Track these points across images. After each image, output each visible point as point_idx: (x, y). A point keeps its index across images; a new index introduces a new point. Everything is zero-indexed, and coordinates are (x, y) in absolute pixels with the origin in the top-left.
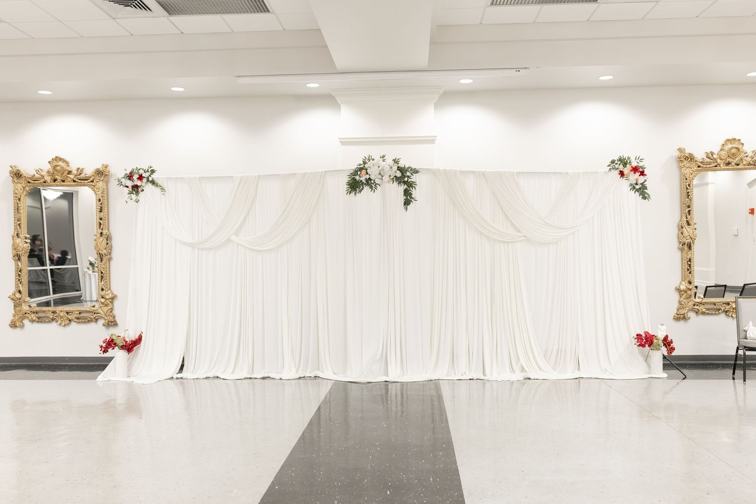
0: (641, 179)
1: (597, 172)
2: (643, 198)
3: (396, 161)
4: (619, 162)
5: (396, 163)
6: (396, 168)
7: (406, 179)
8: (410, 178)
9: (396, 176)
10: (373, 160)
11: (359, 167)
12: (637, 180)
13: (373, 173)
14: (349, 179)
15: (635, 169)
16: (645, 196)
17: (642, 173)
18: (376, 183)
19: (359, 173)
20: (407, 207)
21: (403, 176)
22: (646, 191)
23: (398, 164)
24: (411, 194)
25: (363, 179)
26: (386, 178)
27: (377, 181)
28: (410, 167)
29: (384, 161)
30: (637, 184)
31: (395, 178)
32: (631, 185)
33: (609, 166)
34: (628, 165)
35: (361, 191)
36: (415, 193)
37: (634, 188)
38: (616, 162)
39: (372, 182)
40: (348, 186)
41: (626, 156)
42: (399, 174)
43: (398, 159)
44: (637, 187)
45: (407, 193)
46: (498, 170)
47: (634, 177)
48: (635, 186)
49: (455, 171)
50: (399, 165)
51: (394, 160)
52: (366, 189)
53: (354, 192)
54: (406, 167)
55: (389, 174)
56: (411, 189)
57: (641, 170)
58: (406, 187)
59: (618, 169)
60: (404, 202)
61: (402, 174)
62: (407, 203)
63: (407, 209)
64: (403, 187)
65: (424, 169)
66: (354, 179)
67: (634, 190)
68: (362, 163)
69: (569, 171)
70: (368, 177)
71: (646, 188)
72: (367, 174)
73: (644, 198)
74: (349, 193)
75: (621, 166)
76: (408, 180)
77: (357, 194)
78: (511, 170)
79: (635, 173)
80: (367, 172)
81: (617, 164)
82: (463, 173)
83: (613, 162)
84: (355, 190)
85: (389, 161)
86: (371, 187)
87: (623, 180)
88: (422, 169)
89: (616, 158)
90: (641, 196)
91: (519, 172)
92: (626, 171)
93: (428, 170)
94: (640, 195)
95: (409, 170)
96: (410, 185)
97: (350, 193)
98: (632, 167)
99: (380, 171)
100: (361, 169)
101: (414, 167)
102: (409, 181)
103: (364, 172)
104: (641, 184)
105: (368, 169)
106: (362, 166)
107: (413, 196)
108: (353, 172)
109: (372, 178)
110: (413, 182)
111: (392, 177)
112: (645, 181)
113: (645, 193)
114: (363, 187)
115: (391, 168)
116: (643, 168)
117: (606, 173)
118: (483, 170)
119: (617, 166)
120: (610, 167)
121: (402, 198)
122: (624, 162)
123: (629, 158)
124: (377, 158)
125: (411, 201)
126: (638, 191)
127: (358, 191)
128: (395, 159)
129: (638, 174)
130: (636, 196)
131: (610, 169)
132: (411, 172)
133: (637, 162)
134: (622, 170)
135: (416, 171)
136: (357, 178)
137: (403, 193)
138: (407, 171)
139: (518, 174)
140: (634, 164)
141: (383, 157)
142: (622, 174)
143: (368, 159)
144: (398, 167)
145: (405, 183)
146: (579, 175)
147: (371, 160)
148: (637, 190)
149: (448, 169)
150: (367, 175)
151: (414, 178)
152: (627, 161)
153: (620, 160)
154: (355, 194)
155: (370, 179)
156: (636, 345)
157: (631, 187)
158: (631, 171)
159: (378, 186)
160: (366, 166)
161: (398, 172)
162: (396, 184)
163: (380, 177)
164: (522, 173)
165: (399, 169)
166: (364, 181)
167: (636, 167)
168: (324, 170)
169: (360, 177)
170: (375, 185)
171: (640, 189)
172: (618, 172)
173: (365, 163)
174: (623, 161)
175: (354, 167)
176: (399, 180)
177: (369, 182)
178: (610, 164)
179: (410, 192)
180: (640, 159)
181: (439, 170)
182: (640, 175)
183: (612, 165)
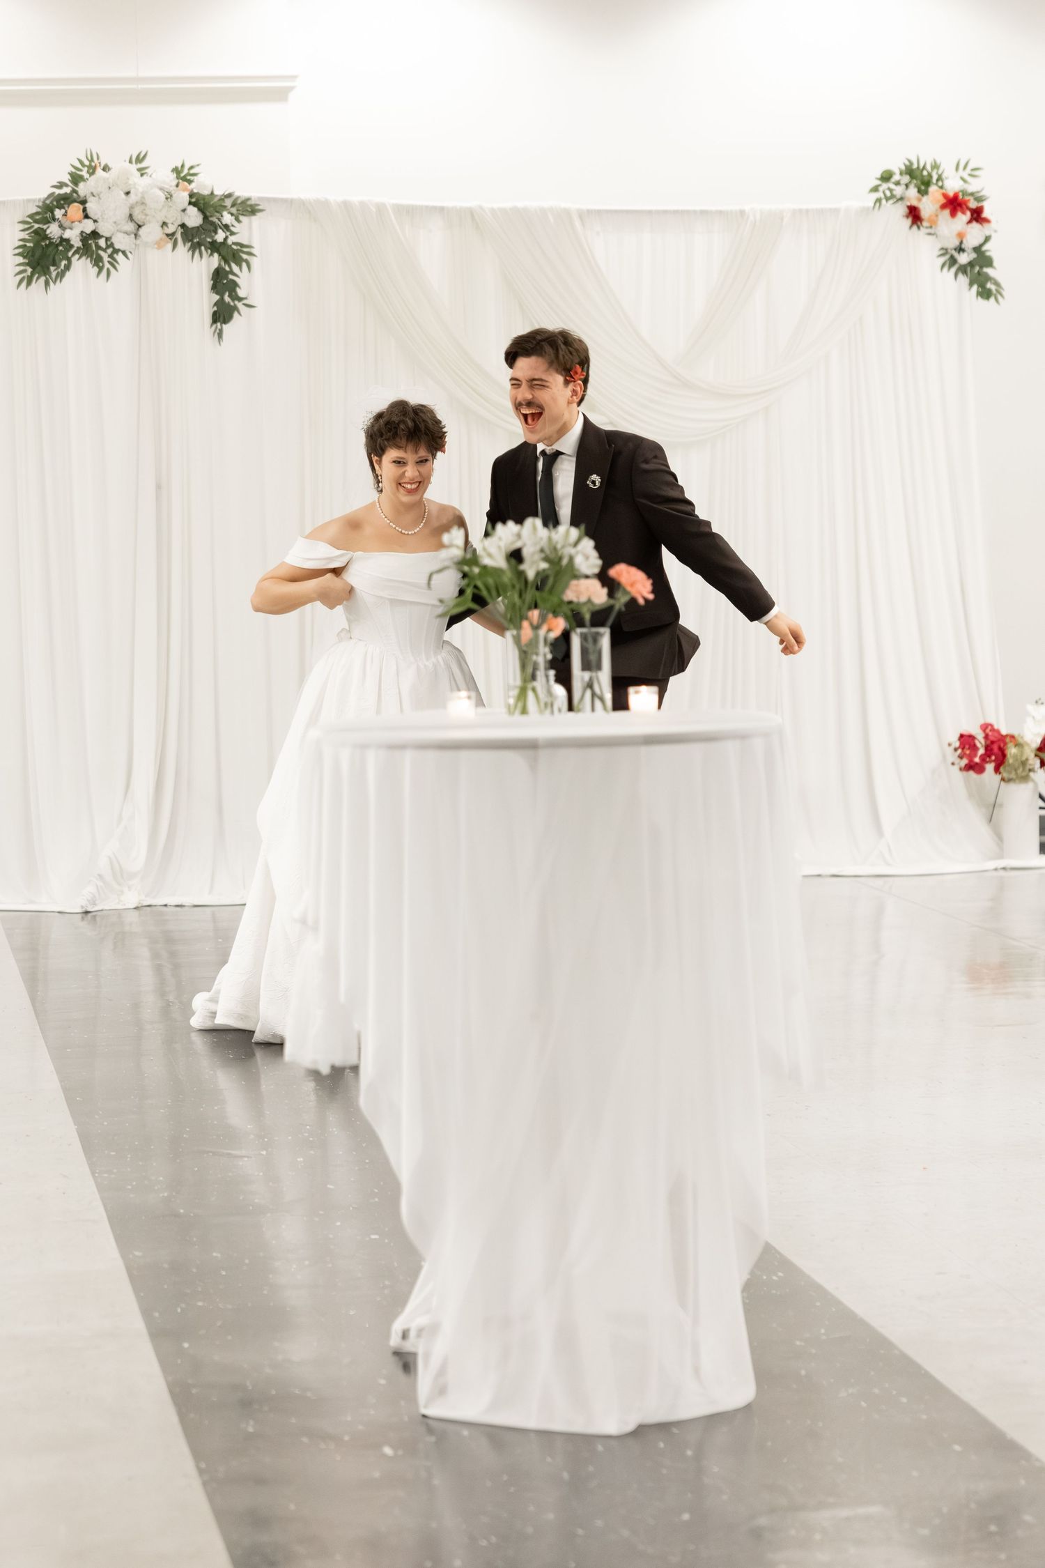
0: (974, 235)
1: (836, 211)
2: (980, 294)
3: (183, 175)
4: (906, 179)
5: (184, 179)
6: (184, 197)
7: (220, 236)
8: (232, 233)
9: (183, 226)
10: (104, 169)
11: (58, 191)
12: (961, 236)
13: (108, 213)
14: (25, 235)
15: (954, 204)
16: (985, 288)
17: (977, 216)
18: (117, 246)
19: (58, 213)
20: (221, 331)
21: (209, 225)
22: (986, 270)
23: (190, 182)
24: (235, 284)
25: (73, 235)
26: (152, 232)
27: (120, 241)
28: (229, 195)
29: (142, 172)
30: (960, 249)
31: (180, 230)
32: (945, 251)
33: (875, 189)
34: (933, 189)
35: (61, 275)
36: (247, 281)
37: (953, 261)
38: (896, 177)
39: (102, 243)
40: (21, 260)
41: (926, 159)
42: (194, 218)
43: (192, 168)
44: (963, 259)
45: (222, 282)
46: (520, 205)
47: (954, 227)
48: (956, 254)
49: (381, 208)
50: (194, 187)
51: (176, 171)
52: (81, 267)
53: (43, 279)
54: (218, 192)
55: (161, 219)
56: (235, 268)
57: (973, 204)
58: (215, 261)
59: (902, 199)
60: (215, 314)
61: (205, 218)
62: (222, 315)
63: (220, 335)
64: (208, 262)
65: (275, 200)
66: (40, 235)
67: (954, 269)
68: (66, 179)
69: (747, 208)
70: (88, 227)
71: (988, 262)
72: (87, 217)
73: (985, 294)
74: (25, 282)
75: (913, 192)
76: (226, 239)
77: (51, 283)
78: (563, 205)
79: (953, 214)
80: (84, 210)
81: (898, 183)
82: (409, 212)
83: (886, 177)
84: (46, 272)
85: (161, 174)
86: (97, 262)
87: (919, 235)
88: (269, 200)
89: (896, 166)
90: (975, 287)
91: (589, 212)
92: (928, 206)
93: (289, 203)
94: (971, 284)
95: (228, 202)
96: (232, 255)
97: (30, 280)
98: (945, 196)
99: (131, 208)
100: (64, 201)
101: (241, 192)
102: (230, 241)
103: (74, 210)
104: (977, 250)
105: (90, 199)
106: (67, 190)
107: (241, 293)
108: (35, 210)
109: (104, 230)
110: (242, 245)
111: (171, 229)
112: (987, 239)
113: (988, 278)
114: (69, 260)
115: (169, 197)
116: (979, 199)
117: (864, 211)
118: (472, 204)
119: (899, 191)
120: (878, 195)
121: (206, 301)
122: (920, 178)
123: (935, 166)
124: (119, 164)
125: (235, 308)
126: (965, 272)
127: (54, 274)
128: (180, 166)
129: (963, 218)
130: (958, 288)
131: (879, 200)
132: (234, 210)
133: (962, 179)
134: (915, 203)
135: (248, 208)
136: (53, 230)
137: (207, 283)
138: (220, 208)
139: (585, 215)
140: (953, 185)
141: (140, 159)
142: (914, 215)
143: (90, 167)
144: (191, 196)
145: (215, 247)
146: (782, 219)
147: (99, 171)
148: (963, 269)
149: (355, 198)
150: (86, 220)
151: (245, 231)
152: (930, 175)
153: (910, 171)
154: (47, 284)
155: (95, 235)
156: (956, 768)
157: (942, 259)
158: (943, 207)
159: (120, 257)
160: (82, 189)
161: (193, 211)
162: (183, 249)
163: (131, 227)
164: (599, 212)
165: (197, 201)
166: (77, 243)
167: (956, 196)
169: (61, 226)
170: (111, 256)
171: (971, 264)
172: (901, 209)
173: (76, 179)
174: (918, 173)
175: (42, 191)
176: (196, 238)
177: (91, 244)
178: (880, 185)
179: (231, 277)
180: (970, 166)
181: (325, 204)
182: (970, 222)
183: (885, 186)
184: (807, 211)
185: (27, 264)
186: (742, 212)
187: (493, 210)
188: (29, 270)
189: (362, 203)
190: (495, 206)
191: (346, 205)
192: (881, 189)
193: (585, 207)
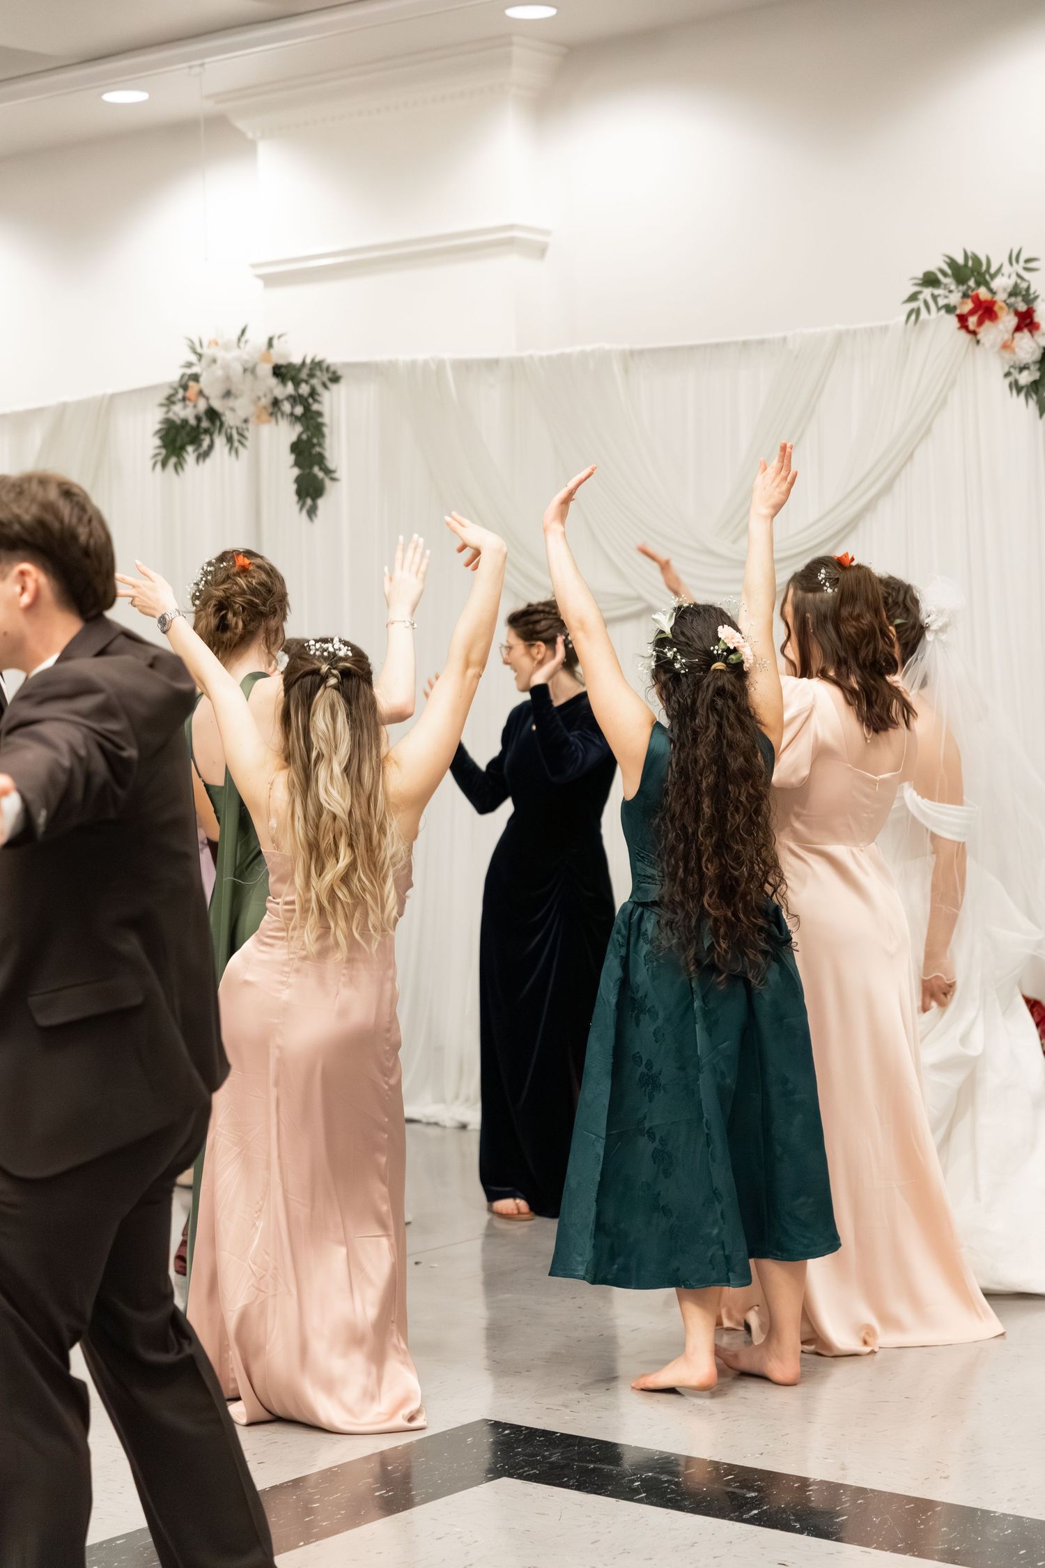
0: (1025, 347)
3: (268, 345)
4: (949, 280)
6: (268, 369)
8: (319, 402)
12: (1008, 350)
17: (1029, 321)
18: (230, 423)
20: (312, 508)
24: (322, 456)
29: (243, 344)
30: (1021, 367)
38: (939, 279)
40: (159, 443)
45: (305, 452)
49: (441, 364)
51: (265, 343)
53: (175, 461)
54: (308, 361)
56: (321, 440)
57: (1022, 307)
58: (298, 430)
59: (951, 307)
60: (301, 489)
62: (309, 490)
63: (310, 513)
68: (190, 357)
70: (205, 404)
72: (203, 394)
74: (159, 466)
80: (201, 388)
81: (943, 288)
82: (465, 367)
84: (181, 453)
85: (256, 344)
87: (983, 351)
88: (350, 365)
91: (632, 353)
93: (366, 366)
95: (316, 370)
97: (164, 464)
98: (974, 299)
102: (312, 411)
103: (192, 389)
105: (202, 377)
107: (330, 466)
109: (216, 408)
110: (321, 414)
114: (209, 442)
116: (1027, 300)
119: (943, 298)
120: (914, 305)
121: (291, 474)
125: (326, 482)
127: (193, 455)
128: (270, 336)
129: (1010, 325)
132: (323, 377)
133: (1017, 274)
134: (961, 310)
135: (336, 375)
137: (292, 457)
141: (242, 334)
142: (966, 327)
144: (275, 366)
150: (201, 398)
154: (179, 466)
155: (212, 412)
157: (1008, 379)
160: (202, 367)
161: (277, 381)
165: (278, 371)
168: (110, 391)
171: (1036, 385)
172: (954, 320)
178: (920, 292)
179: (318, 449)
180: (1022, 259)
181: (392, 365)
182: (1018, 329)
183: (927, 293)
184: (855, 332)
185: (165, 446)
186: (785, 339)
187: (541, 359)
188: (163, 451)
189: (426, 363)
190: (544, 353)
191: (413, 364)
192: (921, 297)
193: (627, 346)
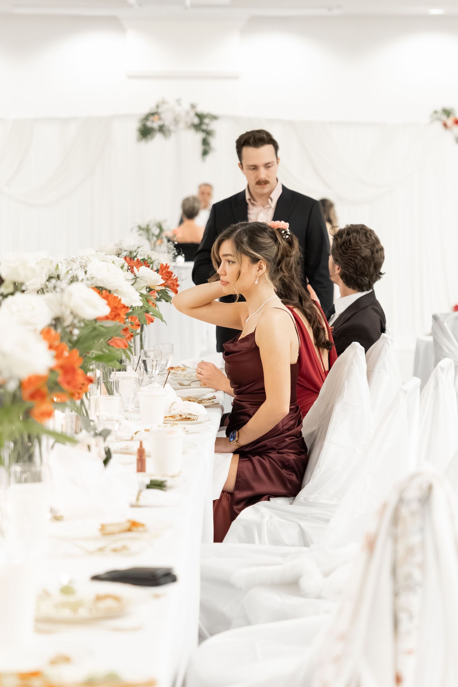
3: (193, 106)
4: (443, 113)
5: (194, 108)
6: (192, 114)
7: (204, 127)
9: (193, 123)
11: (151, 111)
13: (167, 119)
14: (140, 125)
18: (171, 130)
19: (151, 118)
21: (201, 123)
23: (196, 109)
24: (211, 143)
25: (156, 125)
26: (182, 125)
27: (172, 128)
28: (209, 113)
29: (180, 105)
31: (192, 125)
33: (432, 116)
34: (451, 117)
35: (152, 138)
36: (214, 142)
38: (440, 113)
39: (166, 128)
40: (139, 133)
42: (196, 121)
43: (196, 104)
45: (205, 142)
50: (198, 111)
52: (159, 136)
53: (145, 139)
55: (186, 121)
59: (441, 120)
60: (202, 153)
61: (200, 121)
62: (205, 153)
63: (205, 159)
64: (200, 136)
65: (224, 115)
66: (146, 126)
74: (139, 140)
75: (445, 117)
76: (207, 127)
77: (148, 141)
83: (436, 112)
84: (146, 137)
85: (186, 106)
86: (164, 135)
87: (447, 132)
88: (221, 115)
92: (450, 122)
95: (208, 116)
96: (209, 133)
97: (141, 139)
99: (175, 117)
100: (153, 114)
101: (213, 113)
102: (208, 129)
103: (156, 117)
106: (155, 111)
107: (212, 146)
108: (144, 117)
109: (166, 124)
111: (189, 124)
114: (155, 135)
115: (188, 113)
120: (432, 118)
122: (446, 112)
124: (172, 101)
125: (210, 151)
127: (149, 138)
131: (433, 120)
132: (210, 118)
134: (445, 121)
135: (214, 118)
136: (149, 124)
137: (200, 143)
138: (205, 117)
142: (445, 125)
143: (162, 102)
145: (204, 131)
147: (166, 104)
151: (213, 126)
152: (452, 112)
154: (146, 141)
159: (172, 133)
160: (160, 110)
162: (193, 131)
163: (175, 123)
166: (157, 128)
168: (112, 115)
169: (152, 123)
170: (169, 133)
172: (441, 123)
173: (158, 107)
175: (146, 110)
176: (198, 127)
177: (161, 129)
179: (209, 141)
183: (435, 115)
185: (141, 134)
188: (141, 136)
